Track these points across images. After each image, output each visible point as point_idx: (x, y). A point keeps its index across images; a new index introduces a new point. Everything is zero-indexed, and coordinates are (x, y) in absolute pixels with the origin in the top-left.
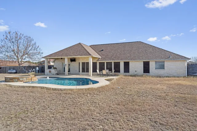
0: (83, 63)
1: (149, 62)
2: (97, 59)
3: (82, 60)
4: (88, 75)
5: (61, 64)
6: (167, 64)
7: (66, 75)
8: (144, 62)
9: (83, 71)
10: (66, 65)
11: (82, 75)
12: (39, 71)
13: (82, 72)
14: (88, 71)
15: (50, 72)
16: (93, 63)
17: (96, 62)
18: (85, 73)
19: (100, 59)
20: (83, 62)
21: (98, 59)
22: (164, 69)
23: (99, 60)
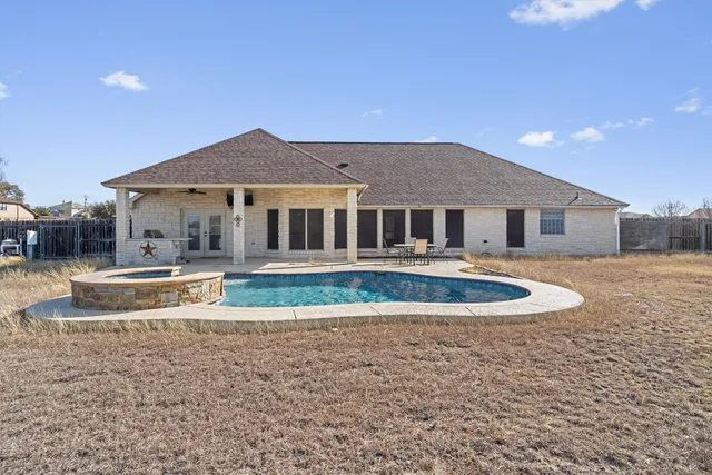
1: (523, 211)
5: (178, 213)
6: (570, 220)
7: (242, 264)
8: (508, 211)
9: (296, 243)
10: (238, 219)
12: (36, 248)
13: (292, 247)
15: (148, 250)
18: (307, 252)
20: (294, 207)
22: (562, 233)
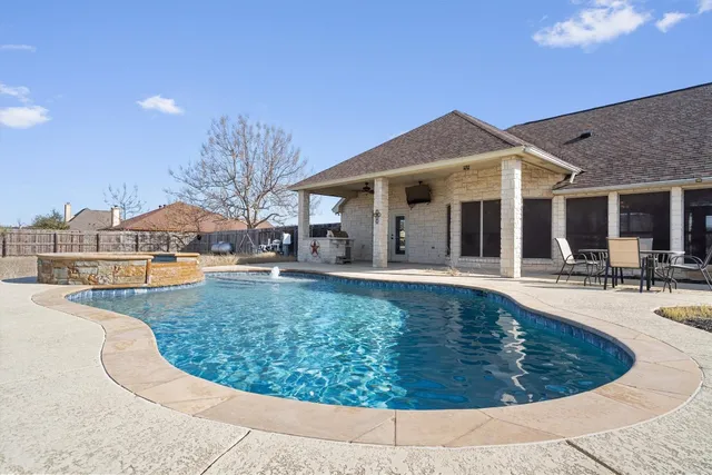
0: (469, 209)
2: (552, 181)
3: (464, 190)
4: (496, 272)
7: (380, 268)
9: (469, 248)
10: (377, 215)
11: (457, 268)
13: (465, 253)
14: (493, 249)
15: (315, 248)
16: (528, 204)
17: (545, 196)
19: (571, 181)
20: (466, 199)
21: (561, 178)
23: (567, 186)
